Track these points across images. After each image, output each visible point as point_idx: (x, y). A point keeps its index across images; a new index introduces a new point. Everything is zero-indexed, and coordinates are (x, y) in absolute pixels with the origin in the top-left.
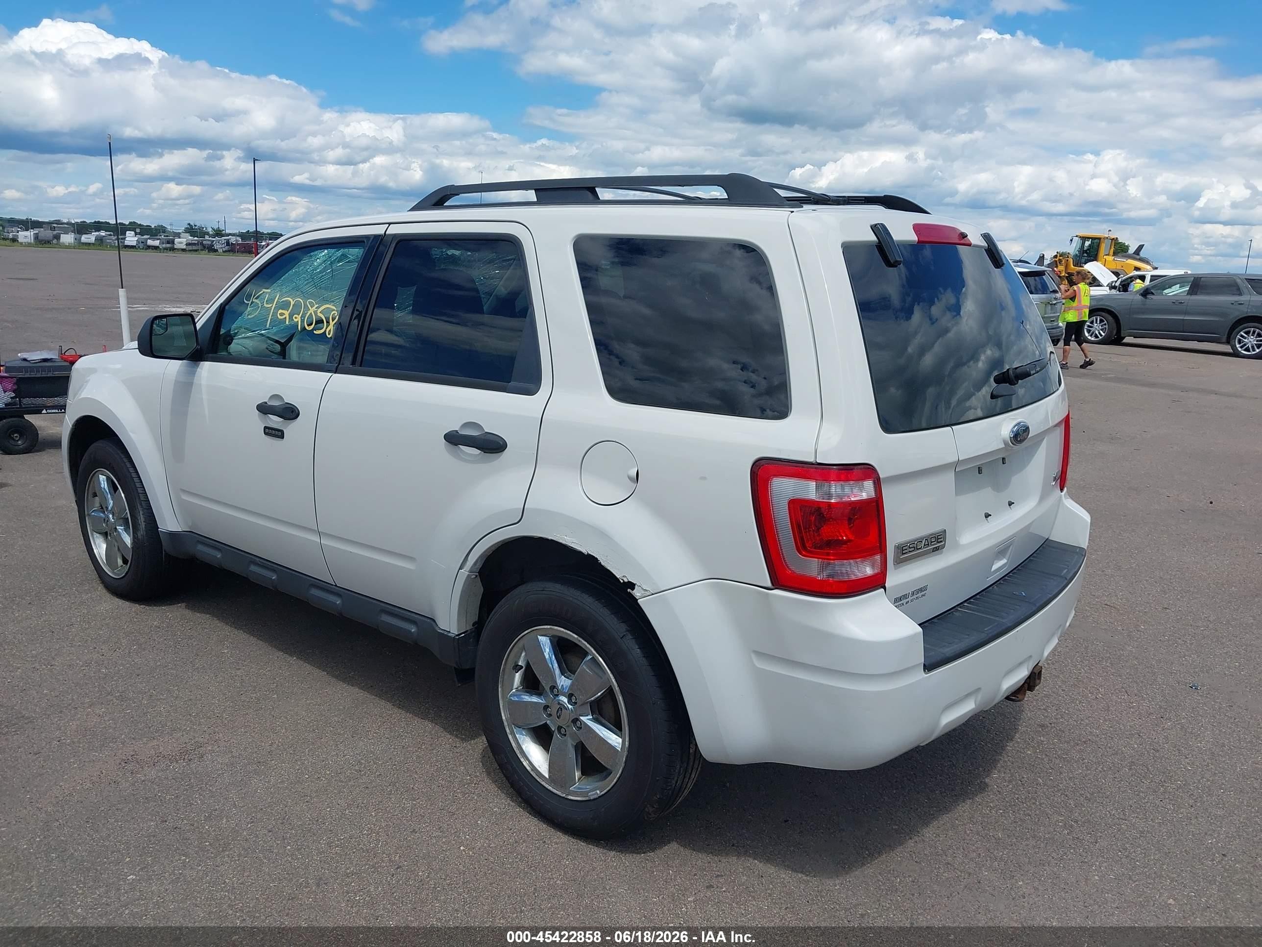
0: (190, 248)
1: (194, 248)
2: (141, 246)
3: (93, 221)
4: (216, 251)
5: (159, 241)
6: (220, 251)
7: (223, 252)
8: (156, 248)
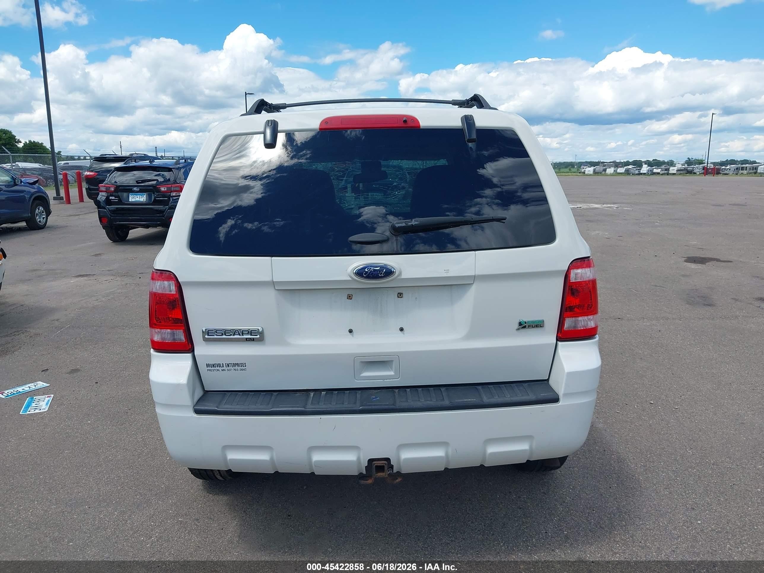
0: (679, 172)
1: (681, 172)
2: (650, 173)
3: (633, 160)
4: (695, 173)
5: (660, 169)
6: (698, 173)
7: (700, 174)
8: (658, 173)
